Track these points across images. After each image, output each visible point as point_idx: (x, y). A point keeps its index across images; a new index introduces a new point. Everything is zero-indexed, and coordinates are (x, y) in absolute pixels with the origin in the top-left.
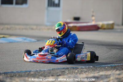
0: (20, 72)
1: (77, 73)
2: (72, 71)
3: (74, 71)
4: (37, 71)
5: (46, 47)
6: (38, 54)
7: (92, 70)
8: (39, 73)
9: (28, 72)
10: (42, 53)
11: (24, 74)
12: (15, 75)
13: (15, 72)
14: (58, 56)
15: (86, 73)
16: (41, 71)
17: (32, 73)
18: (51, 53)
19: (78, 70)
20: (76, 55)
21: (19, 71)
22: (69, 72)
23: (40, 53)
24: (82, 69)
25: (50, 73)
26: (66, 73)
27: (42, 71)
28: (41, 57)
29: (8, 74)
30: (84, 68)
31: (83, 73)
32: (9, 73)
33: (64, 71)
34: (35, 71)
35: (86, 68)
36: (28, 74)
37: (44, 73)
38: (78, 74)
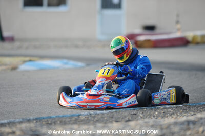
0: (63, 117)
1: (158, 117)
2: (148, 113)
3: (152, 113)
4: (90, 114)
5: (100, 80)
6: (86, 93)
7: (183, 112)
8: (94, 117)
9: (76, 117)
10: (92, 92)
11: (69, 120)
12: (53, 121)
13: (54, 117)
14: (120, 96)
15: (173, 115)
16: (96, 114)
17: (82, 118)
18: (108, 92)
19: (158, 111)
20: (152, 94)
21: (61, 116)
22: (144, 116)
23: (89, 92)
24: (165, 110)
25: (112, 117)
26: (140, 117)
27: (99, 114)
28: (90, 99)
29: (43, 120)
30: (169, 108)
31: (167, 117)
32: (43, 118)
33: (135, 114)
34: (87, 115)
35: (172, 108)
36: (76, 120)
37: (102, 117)
38: (160, 118)
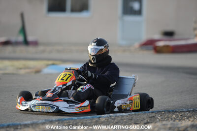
1: (175, 119)
2: (166, 116)
3: (170, 116)
4: (110, 116)
11: (90, 121)
15: (190, 118)
16: (116, 116)
17: (102, 120)
19: (176, 114)
22: (162, 118)
24: (183, 113)
25: (131, 120)
26: (158, 120)
29: (65, 121)
30: (186, 111)
31: (184, 120)
33: (154, 117)
34: (107, 117)
35: (189, 112)
36: (97, 121)
37: (122, 119)
38: (177, 121)
